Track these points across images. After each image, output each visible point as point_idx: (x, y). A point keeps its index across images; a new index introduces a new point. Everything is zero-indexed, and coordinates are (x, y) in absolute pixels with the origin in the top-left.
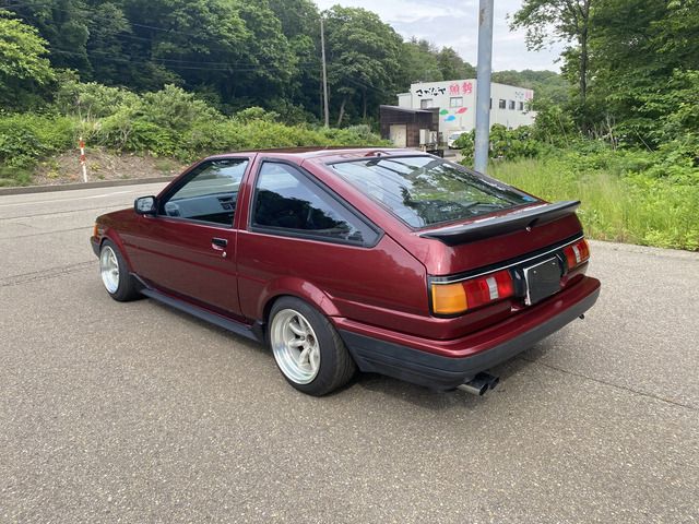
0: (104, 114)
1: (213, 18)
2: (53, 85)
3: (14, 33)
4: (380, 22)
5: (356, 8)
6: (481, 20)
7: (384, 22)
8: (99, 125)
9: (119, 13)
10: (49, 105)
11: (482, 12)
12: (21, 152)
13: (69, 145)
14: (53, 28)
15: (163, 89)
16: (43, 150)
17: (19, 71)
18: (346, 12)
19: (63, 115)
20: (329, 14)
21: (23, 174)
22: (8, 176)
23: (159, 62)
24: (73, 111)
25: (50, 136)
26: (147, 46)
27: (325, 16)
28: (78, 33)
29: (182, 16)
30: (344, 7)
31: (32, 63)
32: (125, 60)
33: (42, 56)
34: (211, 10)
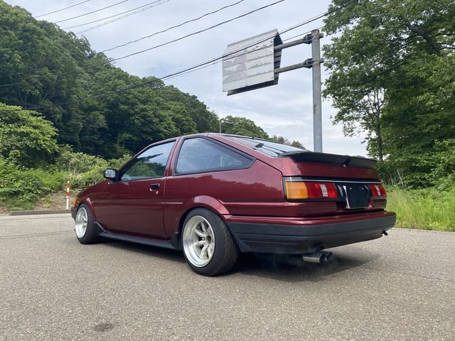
0: (84, 171)
1: (156, 120)
2: (56, 154)
3: (39, 124)
4: (255, 126)
5: (241, 117)
6: (314, 111)
7: (258, 126)
8: (80, 177)
9: (102, 117)
10: (52, 165)
11: (315, 106)
12: (30, 191)
13: (60, 188)
14: (61, 124)
15: (122, 157)
16: (44, 191)
17: (38, 145)
18: (234, 120)
19: (59, 171)
20: (225, 120)
21: (29, 204)
22: (19, 206)
23: (121, 143)
24: (66, 169)
25: (49, 182)
26: (115, 135)
27: (223, 122)
28: (76, 127)
29: (138, 119)
30: (234, 117)
31: (47, 140)
32: (101, 142)
33: (53, 137)
34: (155, 116)
